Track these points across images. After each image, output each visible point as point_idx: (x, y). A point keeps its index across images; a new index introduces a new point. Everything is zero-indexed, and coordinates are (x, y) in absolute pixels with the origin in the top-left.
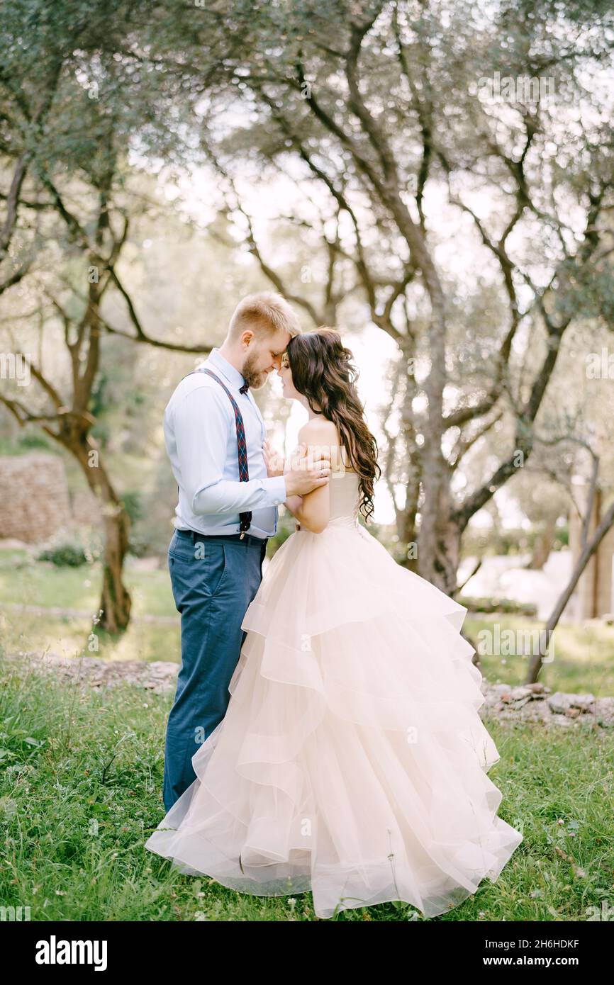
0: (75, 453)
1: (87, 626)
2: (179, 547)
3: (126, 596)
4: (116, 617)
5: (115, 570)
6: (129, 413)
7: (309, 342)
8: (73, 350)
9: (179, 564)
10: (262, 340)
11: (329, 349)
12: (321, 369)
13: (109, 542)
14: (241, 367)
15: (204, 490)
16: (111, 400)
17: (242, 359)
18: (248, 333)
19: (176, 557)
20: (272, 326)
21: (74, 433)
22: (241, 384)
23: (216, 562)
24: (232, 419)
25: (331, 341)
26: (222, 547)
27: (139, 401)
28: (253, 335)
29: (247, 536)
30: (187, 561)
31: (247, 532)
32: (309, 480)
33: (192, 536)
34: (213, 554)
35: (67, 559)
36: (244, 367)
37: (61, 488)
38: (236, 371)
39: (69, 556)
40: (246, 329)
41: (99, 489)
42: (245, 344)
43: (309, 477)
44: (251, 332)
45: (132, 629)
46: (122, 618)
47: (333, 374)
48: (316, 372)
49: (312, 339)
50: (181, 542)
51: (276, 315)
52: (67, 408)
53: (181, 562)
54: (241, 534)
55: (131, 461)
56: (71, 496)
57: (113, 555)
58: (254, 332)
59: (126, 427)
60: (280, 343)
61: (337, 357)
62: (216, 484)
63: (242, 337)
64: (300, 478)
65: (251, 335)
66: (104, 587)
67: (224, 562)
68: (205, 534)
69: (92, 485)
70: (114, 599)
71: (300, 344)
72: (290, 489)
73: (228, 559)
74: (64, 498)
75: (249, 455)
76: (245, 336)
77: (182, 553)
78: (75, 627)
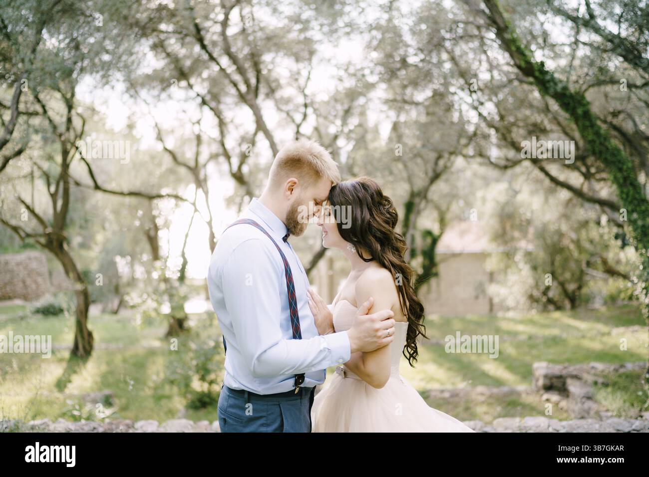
0: (57, 255)
1: (67, 355)
2: (231, 406)
3: (90, 335)
4: (84, 348)
5: (83, 320)
6: (81, 227)
7: (352, 189)
8: (54, 196)
9: (233, 425)
10: (307, 188)
11: (372, 196)
12: (368, 216)
13: (79, 305)
14: (284, 217)
15: (265, 351)
16: (72, 220)
17: (286, 207)
18: (292, 181)
19: (228, 417)
20: (317, 173)
21: (55, 244)
22: (284, 233)
23: (273, 422)
24: (283, 270)
25: (373, 188)
26: (279, 405)
27: (86, 221)
28: (297, 182)
29: (301, 389)
30: (242, 423)
31: (302, 386)
32: (375, 339)
33: (246, 396)
34: (270, 414)
35: (51, 312)
36: (287, 216)
37: (44, 270)
38: (278, 219)
39: (52, 310)
40: (289, 178)
41: (71, 275)
42: (289, 193)
43: (375, 336)
44: (295, 180)
45: (95, 354)
46: (87, 347)
47: (378, 219)
48: (363, 220)
49: (354, 187)
50: (232, 401)
51: (319, 162)
52: (49, 230)
53: (235, 423)
54: (296, 389)
55: (84, 253)
56: (50, 274)
57: (81, 312)
58: (299, 181)
59: (80, 234)
60: (323, 191)
61: (380, 204)
62: (277, 344)
63: (286, 185)
64: (366, 337)
65: (295, 183)
66: (77, 331)
67: (282, 421)
68: (261, 394)
69: (67, 272)
70: (83, 338)
71: (342, 191)
72: (355, 347)
73: (286, 419)
74: (47, 275)
75: (299, 306)
76: (290, 184)
77: (235, 413)
78: (59, 356)
